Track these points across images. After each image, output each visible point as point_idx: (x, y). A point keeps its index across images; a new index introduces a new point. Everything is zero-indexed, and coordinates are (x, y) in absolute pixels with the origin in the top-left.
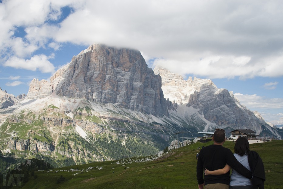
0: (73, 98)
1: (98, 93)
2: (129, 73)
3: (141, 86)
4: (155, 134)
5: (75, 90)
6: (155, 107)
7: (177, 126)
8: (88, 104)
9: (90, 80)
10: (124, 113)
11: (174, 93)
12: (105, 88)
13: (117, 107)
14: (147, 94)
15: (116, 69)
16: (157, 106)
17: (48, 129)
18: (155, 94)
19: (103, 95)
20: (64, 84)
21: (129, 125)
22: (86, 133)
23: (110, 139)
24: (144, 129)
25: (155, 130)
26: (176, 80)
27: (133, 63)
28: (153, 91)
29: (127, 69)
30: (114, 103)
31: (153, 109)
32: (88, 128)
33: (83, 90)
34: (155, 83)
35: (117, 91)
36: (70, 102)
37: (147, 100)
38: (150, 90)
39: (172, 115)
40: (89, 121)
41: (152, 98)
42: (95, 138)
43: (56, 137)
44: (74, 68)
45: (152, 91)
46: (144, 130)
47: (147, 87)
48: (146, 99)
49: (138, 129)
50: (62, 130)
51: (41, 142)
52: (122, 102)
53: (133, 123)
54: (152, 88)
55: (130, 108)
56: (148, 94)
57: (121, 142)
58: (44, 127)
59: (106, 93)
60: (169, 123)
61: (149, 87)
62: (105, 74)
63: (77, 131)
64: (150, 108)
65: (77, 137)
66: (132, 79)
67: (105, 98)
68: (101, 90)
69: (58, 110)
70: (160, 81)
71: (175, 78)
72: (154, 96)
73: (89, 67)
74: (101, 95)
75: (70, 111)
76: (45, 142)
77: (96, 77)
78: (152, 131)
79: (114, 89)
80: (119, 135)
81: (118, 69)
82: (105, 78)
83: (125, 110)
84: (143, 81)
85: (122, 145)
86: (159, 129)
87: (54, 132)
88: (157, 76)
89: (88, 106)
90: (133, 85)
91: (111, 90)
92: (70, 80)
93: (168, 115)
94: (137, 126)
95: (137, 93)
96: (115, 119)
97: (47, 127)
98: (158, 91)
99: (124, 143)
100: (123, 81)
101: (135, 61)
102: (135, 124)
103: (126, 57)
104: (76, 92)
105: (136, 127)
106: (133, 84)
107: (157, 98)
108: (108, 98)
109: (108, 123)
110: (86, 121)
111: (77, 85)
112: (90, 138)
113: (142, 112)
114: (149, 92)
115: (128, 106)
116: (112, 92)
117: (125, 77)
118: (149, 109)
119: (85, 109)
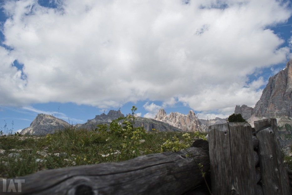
5: (273, 109)
8: (289, 122)
9: (290, 97)
20: (262, 106)
33: (282, 108)
40: (289, 139)
44: (271, 88)
73: (288, 84)
92: (268, 100)
104: (275, 111)
110: (285, 140)
111: (275, 103)
119: (284, 127)
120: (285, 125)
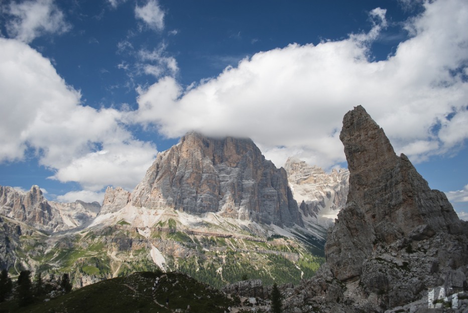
0: (155, 209)
1: (191, 199)
2: (237, 168)
3: (253, 185)
4: (275, 252)
5: (157, 197)
6: (279, 213)
7: (314, 239)
8: (174, 216)
9: (180, 183)
10: (227, 224)
11: (314, 192)
12: (201, 191)
13: (219, 217)
14: (266, 197)
15: (219, 165)
16: (282, 211)
17: (109, 254)
18: (278, 195)
19: (199, 201)
20: (143, 191)
21: (233, 241)
22: (165, 258)
23: (199, 265)
24: (256, 246)
25: (275, 247)
26: (315, 175)
27: (242, 155)
28: (275, 191)
29: (234, 164)
30: (214, 212)
31: (276, 216)
32: (169, 250)
33: (168, 196)
34: (278, 179)
35: (219, 194)
36: (150, 214)
37: (266, 205)
38: (270, 190)
39: (309, 223)
40: (170, 240)
41: (274, 200)
42: (178, 265)
43: (116, 265)
44: (158, 167)
45: (272, 191)
46: (256, 248)
47: (266, 186)
48: (265, 203)
49: (247, 247)
50: (129, 255)
51: (88, 275)
52: (226, 209)
53: (239, 238)
54: (273, 186)
55: (240, 216)
56: (268, 196)
57: (215, 269)
58: (103, 253)
59: (202, 198)
60: (302, 235)
61: (268, 186)
62: (201, 172)
63: (152, 256)
64: (271, 215)
65: (149, 264)
66: (241, 177)
67: (201, 206)
68: (195, 195)
69: (128, 226)
70: (284, 177)
71: (313, 172)
72: (275, 198)
74: (195, 201)
75: (147, 227)
76: (95, 275)
77: (188, 178)
78: (270, 249)
79: (214, 192)
80: (214, 258)
81: (222, 166)
82: (201, 178)
83: (230, 220)
84: (260, 178)
85: (216, 273)
86: (281, 245)
87: (116, 259)
88: (279, 170)
89: (174, 218)
90: (242, 185)
91: (210, 194)
92: (152, 184)
93: (302, 224)
94: (247, 243)
95: (249, 196)
96: (211, 234)
97: (108, 252)
98: (282, 191)
99: (220, 270)
100: (228, 179)
101: (244, 152)
102: (243, 240)
103: (232, 148)
104: (158, 201)
105: (245, 244)
106: (243, 183)
107: (282, 200)
108: (205, 205)
109: (199, 241)
110: (166, 241)
111: (161, 190)
112: (170, 266)
113: (257, 222)
114: (269, 193)
115: (237, 215)
116: (211, 197)
117: (231, 175)
118: (270, 217)
119: (167, 222)
120: (169, 220)
